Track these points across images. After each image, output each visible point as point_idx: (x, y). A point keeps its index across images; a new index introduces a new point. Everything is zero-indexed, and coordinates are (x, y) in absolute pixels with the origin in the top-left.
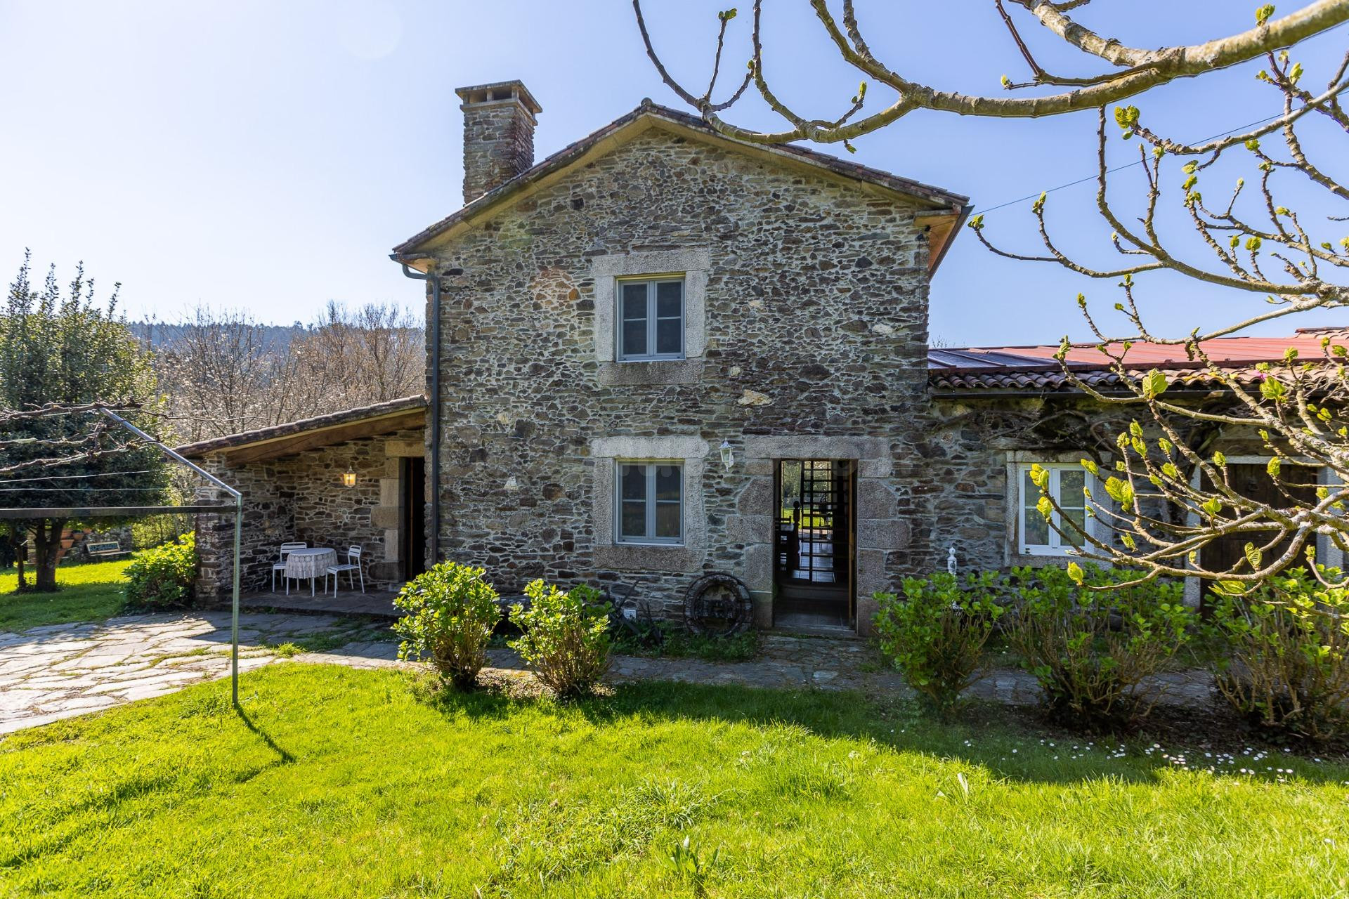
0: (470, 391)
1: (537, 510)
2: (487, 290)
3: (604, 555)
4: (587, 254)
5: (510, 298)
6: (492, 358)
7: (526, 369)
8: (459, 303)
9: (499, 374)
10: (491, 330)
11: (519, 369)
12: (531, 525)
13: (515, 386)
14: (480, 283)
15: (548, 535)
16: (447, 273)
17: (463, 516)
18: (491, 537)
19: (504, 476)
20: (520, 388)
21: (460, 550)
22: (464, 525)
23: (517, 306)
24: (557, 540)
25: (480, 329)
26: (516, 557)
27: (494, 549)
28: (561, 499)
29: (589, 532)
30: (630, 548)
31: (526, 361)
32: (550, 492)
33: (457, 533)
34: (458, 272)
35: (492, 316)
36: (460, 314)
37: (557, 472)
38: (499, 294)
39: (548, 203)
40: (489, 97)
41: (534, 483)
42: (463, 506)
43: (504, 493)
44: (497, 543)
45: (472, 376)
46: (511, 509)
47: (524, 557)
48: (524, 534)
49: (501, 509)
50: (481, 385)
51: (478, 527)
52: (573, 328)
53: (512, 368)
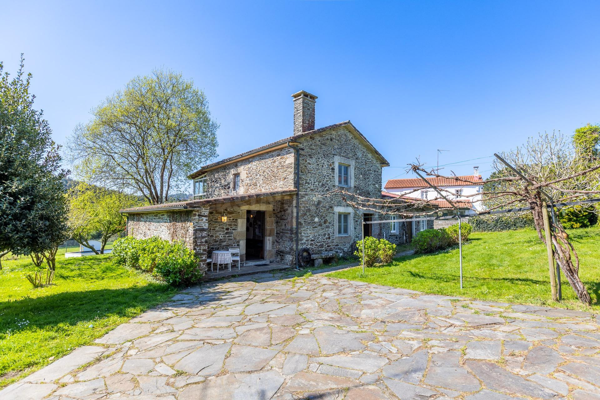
0: (306, 189)
1: (322, 227)
2: (311, 158)
3: (337, 239)
4: (333, 154)
5: (317, 162)
6: (312, 179)
7: (320, 184)
8: (303, 160)
9: (314, 185)
10: (312, 170)
11: (319, 184)
12: (321, 232)
13: (318, 189)
14: (309, 155)
15: (325, 235)
16: (300, 149)
17: (304, 231)
18: (311, 237)
19: (315, 217)
20: (319, 190)
21: (303, 242)
22: (304, 233)
23: (318, 165)
24: (327, 236)
25: (309, 169)
26: (317, 242)
27: (312, 241)
28: (327, 224)
29: (333, 233)
30: (341, 237)
31: (320, 182)
32: (325, 222)
33: (302, 236)
34: (303, 149)
35: (312, 166)
36: (304, 163)
37: (327, 216)
38: (314, 160)
39: (325, 137)
40: (309, 97)
41: (322, 219)
42: (304, 227)
43: (315, 223)
44: (313, 238)
45: (307, 184)
46: (316, 227)
47: (319, 242)
48: (319, 235)
49: (313, 228)
50: (309, 188)
51: (307, 234)
52: (330, 174)
53: (317, 183)
